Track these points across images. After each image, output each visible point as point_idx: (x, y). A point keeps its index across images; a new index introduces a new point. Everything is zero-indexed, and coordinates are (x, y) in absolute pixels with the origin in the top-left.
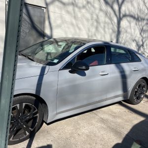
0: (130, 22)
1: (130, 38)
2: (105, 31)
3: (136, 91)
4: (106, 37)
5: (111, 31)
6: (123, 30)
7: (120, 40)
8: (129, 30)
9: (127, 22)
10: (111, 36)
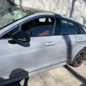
0: (81, 3)
1: (79, 15)
2: (62, 8)
3: (78, 58)
4: (63, 12)
5: (67, 8)
6: (76, 8)
7: (73, 15)
8: (80, 9)
9: (79, 3)
10: (67, 11)
